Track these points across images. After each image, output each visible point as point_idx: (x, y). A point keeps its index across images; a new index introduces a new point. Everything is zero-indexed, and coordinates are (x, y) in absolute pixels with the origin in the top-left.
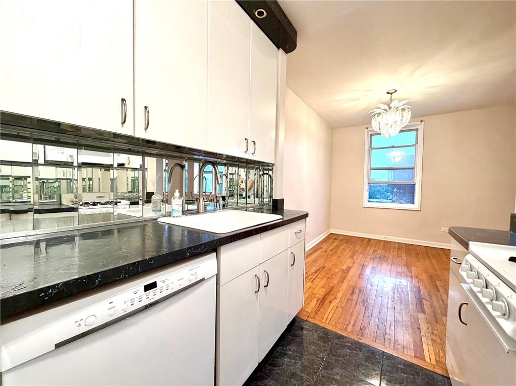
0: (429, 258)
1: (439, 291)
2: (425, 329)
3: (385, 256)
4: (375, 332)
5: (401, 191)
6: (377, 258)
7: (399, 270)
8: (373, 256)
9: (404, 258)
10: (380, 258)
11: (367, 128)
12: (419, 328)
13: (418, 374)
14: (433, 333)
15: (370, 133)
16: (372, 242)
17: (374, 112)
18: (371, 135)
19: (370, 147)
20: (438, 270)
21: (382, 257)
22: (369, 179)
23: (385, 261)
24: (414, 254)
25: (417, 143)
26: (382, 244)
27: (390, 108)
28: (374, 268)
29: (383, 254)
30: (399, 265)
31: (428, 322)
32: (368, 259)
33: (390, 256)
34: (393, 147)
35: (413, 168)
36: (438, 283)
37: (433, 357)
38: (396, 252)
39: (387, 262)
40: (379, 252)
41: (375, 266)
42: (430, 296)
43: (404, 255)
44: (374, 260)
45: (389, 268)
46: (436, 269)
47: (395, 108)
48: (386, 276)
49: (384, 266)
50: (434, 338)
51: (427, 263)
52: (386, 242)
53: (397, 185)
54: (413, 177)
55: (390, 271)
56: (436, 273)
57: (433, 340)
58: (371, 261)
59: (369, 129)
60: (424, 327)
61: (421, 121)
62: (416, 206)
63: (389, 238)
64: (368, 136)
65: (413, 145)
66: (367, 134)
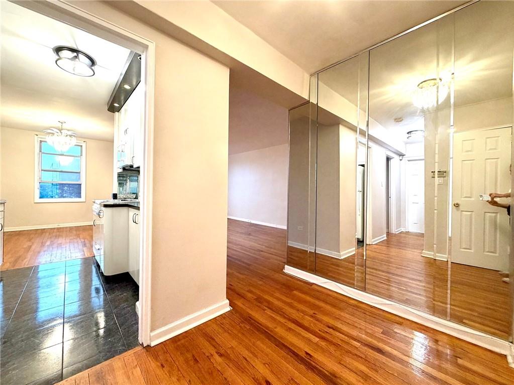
5: (71, 189)
11: (37, 135)
18: (41, 142)
19: (40, 151)
22: (40, 178)
25: (81, 155)
27: (61, 133)
31: (88, 249)
34: (62, 155)
35: (79, 173)
52: (58, 229)
53: (67, 184)
54: (79, 179)
57: (90, 252)
59: (38, 136)
61: (84, 141)
62: (83, 199)
63: (62, 225)
64: (38, 141)
65: (78, 157)
66: (37, 140)
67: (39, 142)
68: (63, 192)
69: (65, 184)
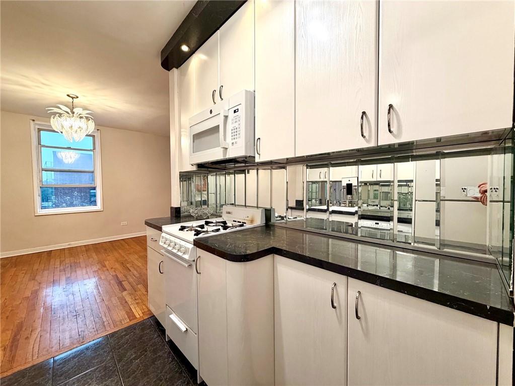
0: (115, 249)
1: (130, 271)
2: (130, 300)
3: (75, 263)
4: (95, 327)
5: (82, 194)
6: (68, 267)
7: (95, 269)
8: (62, 268)
9: (95, 257)
10: (71, 266)
11: (33, 120)
12: (126, 302)
13: (135, 329)
14: (136, 299)
15: (37, 127)
16: (53, 254)
17: (52, 110)
18: (39, 130)
19: (39, 143)
20: (125, 256)
21: (73, 265)
22: (41, 181)
23: (78, 267)
24: (103, 251)
25: (94, 149)
26: (67, 252)
27: (73, 113)
28: (69, 278)
29: (72, 261)
30: (93, 265)
31: (130, 294)
32: (57, 273)
33: (81, 261)
34: (69, 148)
35: (93, 172)
36: (128, 265)
37: (140, 312)
38: (86, 255)
39: (80, 267)
40: (67, 261)
41: (69, 275)
42: (126, 277)
43: (94, 255)
44: (65, 271)
45: (84, 271)
46: (123, 256)
47: (78, 114)
48: (84, 279)
49: (79, 272)
50: (137, 301)
51: (116, 254)
52: (70, 249)
53: (77, 188)
54: (93, 180)
55: (87, 273)
56: (125, 259)
57: (137, 303)
58: (61, 273)
59: (36, 122)
60: (129, 299)
61: (98, 130)
62: (99, 207)
63: (74, 244)
64: (35, 130)
65: (91, 150)
66: (33, 127)
67: (37, 130)
68: (72, 198)
69: (75, 188)
